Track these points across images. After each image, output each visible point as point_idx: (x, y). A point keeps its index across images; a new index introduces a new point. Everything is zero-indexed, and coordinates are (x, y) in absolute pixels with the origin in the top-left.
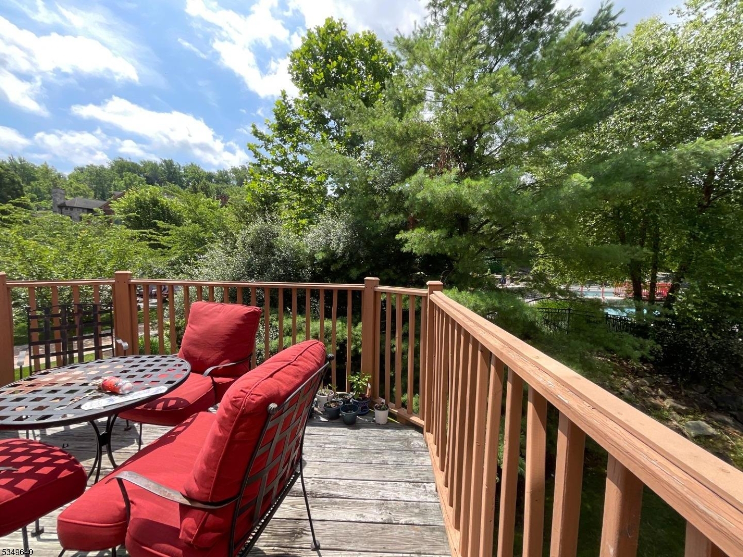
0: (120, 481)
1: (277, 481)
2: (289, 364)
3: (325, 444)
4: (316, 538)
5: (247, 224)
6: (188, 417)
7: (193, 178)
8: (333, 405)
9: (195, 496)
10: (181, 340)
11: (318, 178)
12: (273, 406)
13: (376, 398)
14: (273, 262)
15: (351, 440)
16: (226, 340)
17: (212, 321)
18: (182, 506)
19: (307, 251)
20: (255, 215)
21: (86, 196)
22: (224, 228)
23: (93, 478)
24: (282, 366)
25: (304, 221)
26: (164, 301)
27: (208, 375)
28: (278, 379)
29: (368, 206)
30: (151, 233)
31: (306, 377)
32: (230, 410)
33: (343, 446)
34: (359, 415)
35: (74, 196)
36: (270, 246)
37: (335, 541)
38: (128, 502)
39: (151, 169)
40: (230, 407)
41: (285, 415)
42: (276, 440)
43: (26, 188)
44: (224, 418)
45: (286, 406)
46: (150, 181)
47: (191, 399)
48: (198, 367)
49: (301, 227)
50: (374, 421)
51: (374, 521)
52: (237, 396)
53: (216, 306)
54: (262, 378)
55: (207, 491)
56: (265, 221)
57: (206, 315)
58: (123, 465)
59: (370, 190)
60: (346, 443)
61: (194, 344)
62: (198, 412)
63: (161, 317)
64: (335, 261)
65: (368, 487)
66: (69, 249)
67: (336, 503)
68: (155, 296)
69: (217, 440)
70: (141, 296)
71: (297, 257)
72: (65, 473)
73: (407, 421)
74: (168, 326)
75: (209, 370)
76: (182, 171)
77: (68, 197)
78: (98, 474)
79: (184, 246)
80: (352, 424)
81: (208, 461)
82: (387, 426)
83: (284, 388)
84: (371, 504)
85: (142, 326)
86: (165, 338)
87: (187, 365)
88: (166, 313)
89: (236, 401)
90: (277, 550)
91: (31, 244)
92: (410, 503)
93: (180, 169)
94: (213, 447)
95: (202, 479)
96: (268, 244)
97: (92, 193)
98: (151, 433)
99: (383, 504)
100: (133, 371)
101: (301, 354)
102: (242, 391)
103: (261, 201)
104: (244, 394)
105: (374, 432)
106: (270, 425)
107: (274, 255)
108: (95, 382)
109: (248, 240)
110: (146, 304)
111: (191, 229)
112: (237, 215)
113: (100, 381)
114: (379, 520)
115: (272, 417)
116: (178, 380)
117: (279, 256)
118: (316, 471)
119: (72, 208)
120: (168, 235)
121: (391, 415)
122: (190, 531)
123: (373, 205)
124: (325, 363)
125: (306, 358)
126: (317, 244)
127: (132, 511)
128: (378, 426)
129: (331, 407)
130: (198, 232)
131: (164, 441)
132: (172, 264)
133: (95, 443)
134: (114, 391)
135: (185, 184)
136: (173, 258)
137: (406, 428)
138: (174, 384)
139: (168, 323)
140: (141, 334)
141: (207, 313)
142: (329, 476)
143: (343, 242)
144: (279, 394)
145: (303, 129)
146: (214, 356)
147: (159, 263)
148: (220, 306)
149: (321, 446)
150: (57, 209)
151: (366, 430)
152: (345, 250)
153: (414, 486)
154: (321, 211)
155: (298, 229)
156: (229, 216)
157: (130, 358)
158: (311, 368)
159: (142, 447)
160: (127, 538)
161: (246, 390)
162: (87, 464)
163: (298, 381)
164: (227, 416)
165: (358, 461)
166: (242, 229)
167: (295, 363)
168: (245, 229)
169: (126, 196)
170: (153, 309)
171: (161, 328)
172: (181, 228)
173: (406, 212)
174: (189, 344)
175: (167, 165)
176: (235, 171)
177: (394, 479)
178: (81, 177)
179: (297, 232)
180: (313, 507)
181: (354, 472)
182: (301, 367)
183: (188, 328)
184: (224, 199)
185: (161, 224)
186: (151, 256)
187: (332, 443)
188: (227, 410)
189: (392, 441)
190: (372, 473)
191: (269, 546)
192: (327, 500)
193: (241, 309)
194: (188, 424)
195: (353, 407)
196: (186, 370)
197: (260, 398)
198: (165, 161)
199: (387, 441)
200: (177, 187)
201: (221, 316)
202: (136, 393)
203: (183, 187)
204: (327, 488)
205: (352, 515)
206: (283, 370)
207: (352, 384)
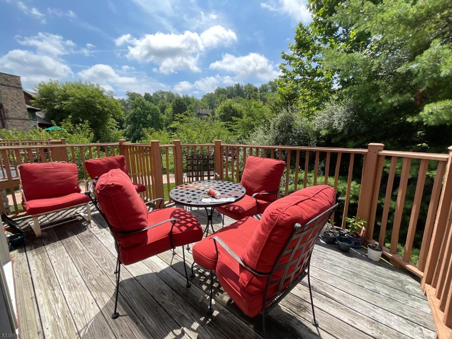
0: (214, 240)
1: (294, 273)
2: (309, 199)
3: (324, 258)
4: (316, 319)
5: (277, 114)
6: (244, 218)
7: (249, 91)
8: (331, 234)
9: (247, 263)
10: (241, 178)
11: (326, 76)
12: (298, 225)
13: (369, 239)
14: (291, 137)
15: (344, 263)
16: (264, 179)
17: (257, 167)
18: (240, 265)
19: (315, 129)
20: (281, 108)
21: (206, 108)
22: (264, 117)
23: (206, 233)
24: (304, 199)
25: (314, 109)
26: (235, 158)
27: (254, 197)
28: (302, 207)
29: (370, 90)
30: (230, 124)
31: (322, 210)
32: (269, 220)
33: (337, 265)
34: (352, 247)
35: (202, 109)
36: (290, 127)
37: (330, 328)
38: (217, 252)
39: (231, 90)
40: (269, 218)
41: (304, 233)
42: (296, 248)
43: (188, 107)
44: (265, 224)
45: (306, 228)
46: (229, 97)
47: (246, 208)
48: (249, 192)
49: (311, 113)
50: (367, 256)
51: (365, 331)
52: (274, 212)
53: (259, 159)
54: (290, 204)
55: (254, 264)
56: (288, 110)
57: (254, 164)
58: (216, 232)
59: (373, 76)
60: (340, 263)
61: (247, 179)
62: (249, 216)
63: (233, 166)
64: (335, 136)
65: (360, 304)
66: (201, 132)
67: (331, 303)
68: (230, 155)
69: (260, 237)
70: (225, 155)
71: (307, 133)
72: (196, 229)
73: (401, 266)
74: (236, 170)
75: (255, 194)
76: (244, 89)
77: (200, 110)
78: (207, 232)
79: (244, 129)
80: (345, 251)
81: (255, 246)
82: (379, 263)
83: (306, 215)
84: (363, 319)
85: (225, 169)
86: (235, 177)
87: (244, 190)
88: (235, 164)
89: (273, 215)
90: (288, 311)
91: (189, 130)
92: (403, 336)
93: (243, 88)
94: (257, 239)
95: (251, 255)
96: (288, 126)
97: (208, 107)
98: (228, 221)
99: (374, 323)
100: (221, 188)
101: (317, 193)
102: (277, 209)
103: (286, 98)
104: (279, 212)
105: (366, 264)
106: (295, 237)
107: (292, 132)
108: (207, 190)
109: (277, 124)
110: (227, 159)
111: (247, 120)
112: (271, 109)
113: (208, 190)
114: (370, 333)
115: (297, 232)
116: (240, 196)
117: (295, 133)
118: (316, 274)
119: (202, 114)
120: (236, 124)
121: (383, 256)
122: (244, 280)
123: (376, 88)
124: (336, 203)
125: (321, 197)
126: (322, 124)
127: (219, 257)
128: (370, 260)
129: (329, 235)
130: (250, 121)
131: (233, 226)
132: (238, 139)
133: (207, 218)
134: (213, 197)
135: (245, 96)
136: (239, 136)
137: (400, 272)
138: (238, 198)
139: (236, 169)
140: (225, 173)
141: (254, 163)
142: (326, 281)
143: (344, 122)
144: (302, 218)
145: (317, 42)
146: (257, 187)
147: (233, 138)
148: (262, 159)
149: (320, 259)
150: (197, 116)
151: (358, 260)
152: (345, 127)
153: (409, 323)
154: (327, 99)
155: (309, 115)
156: (267, 109)
157: (220, 182)
158: (326, 205)
159: (225, 226)
160: (217, 268)
161: (280, 210)
162: (203, 227)
163: (316, 212)
164: (267, 223)
165: (351, 280)
166: (273, 118)
167: (313, 198)
168: (275, 117)
169: (220, 106)
170: (229, 162)
171: (233, 171)
172: (242, 120)
173: (413, 89)
174: (245, 179)
175: (237, 87)
176: (271, 83)
177: (386, 308)
178: (205, 100)
179: (308, 117)
180: (314, 297)
181: (347, 287)
182: (318, 202)
183: (245, 170)
184: (264, 101)
185: (234, 118)
186: (230, 135)
187: (329, 259)
188: (267, 220)
189: (384, 277)
190: (363, 295)
191: (284, 306)
192: (324, 297)
193: (274, 162)
194: (244, 221)
195: (348, 240)
196: (243, 192)
197: (290, 217)
198: (236, 85)
199: (379, 275)
200: (241, 98)
201: (262, 165)
202: (222, 199)
203: (244, 98)
204: (324, 289)
205: (346, 318)
206: (305, 201)
207: (348, 224)
